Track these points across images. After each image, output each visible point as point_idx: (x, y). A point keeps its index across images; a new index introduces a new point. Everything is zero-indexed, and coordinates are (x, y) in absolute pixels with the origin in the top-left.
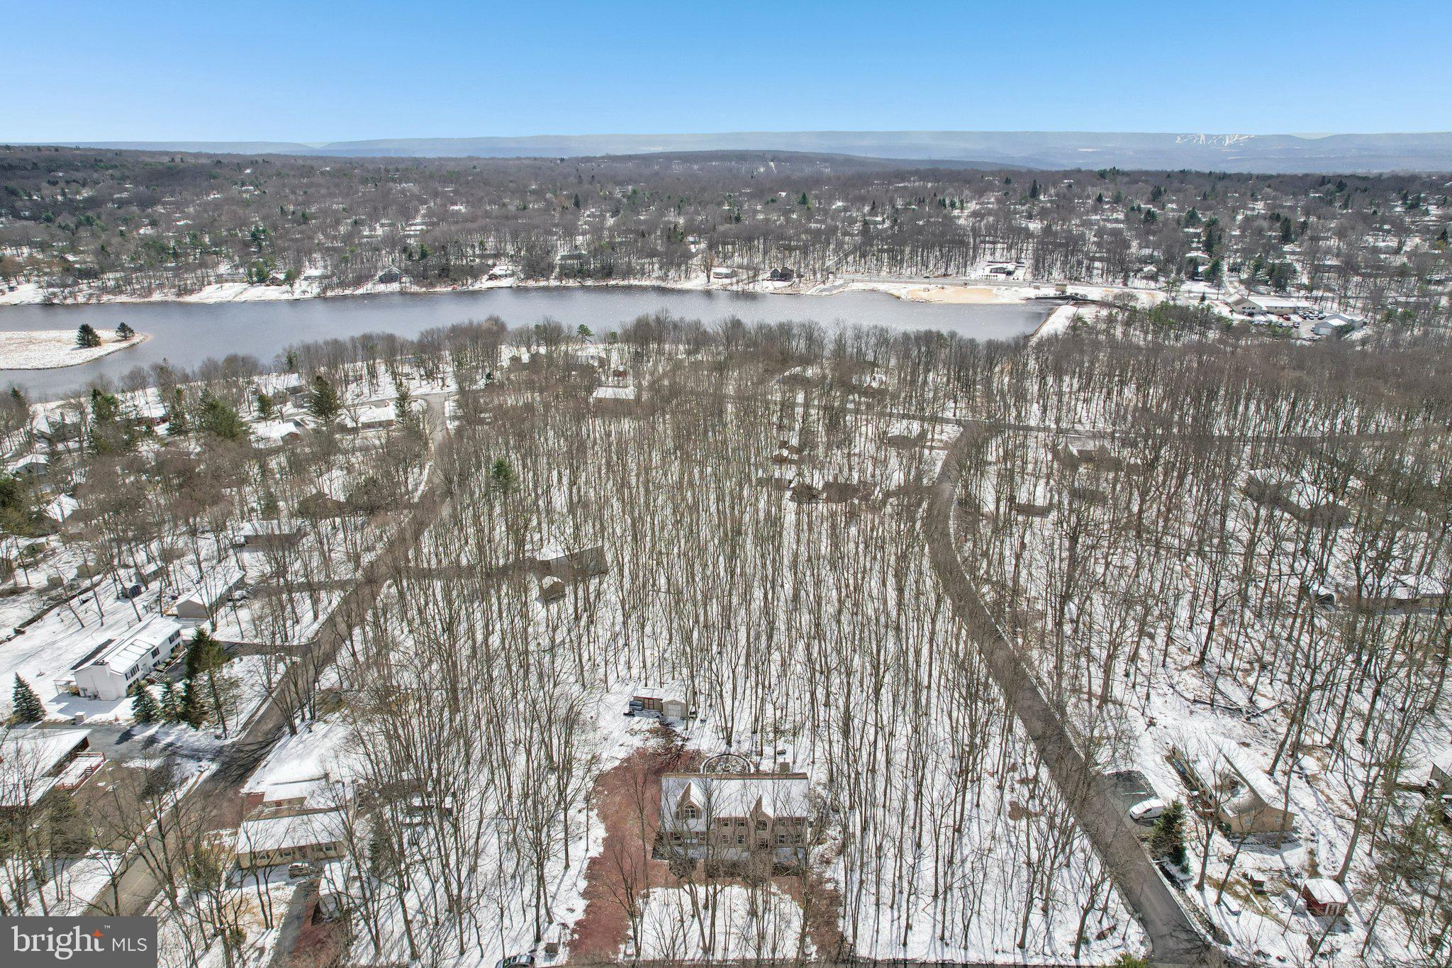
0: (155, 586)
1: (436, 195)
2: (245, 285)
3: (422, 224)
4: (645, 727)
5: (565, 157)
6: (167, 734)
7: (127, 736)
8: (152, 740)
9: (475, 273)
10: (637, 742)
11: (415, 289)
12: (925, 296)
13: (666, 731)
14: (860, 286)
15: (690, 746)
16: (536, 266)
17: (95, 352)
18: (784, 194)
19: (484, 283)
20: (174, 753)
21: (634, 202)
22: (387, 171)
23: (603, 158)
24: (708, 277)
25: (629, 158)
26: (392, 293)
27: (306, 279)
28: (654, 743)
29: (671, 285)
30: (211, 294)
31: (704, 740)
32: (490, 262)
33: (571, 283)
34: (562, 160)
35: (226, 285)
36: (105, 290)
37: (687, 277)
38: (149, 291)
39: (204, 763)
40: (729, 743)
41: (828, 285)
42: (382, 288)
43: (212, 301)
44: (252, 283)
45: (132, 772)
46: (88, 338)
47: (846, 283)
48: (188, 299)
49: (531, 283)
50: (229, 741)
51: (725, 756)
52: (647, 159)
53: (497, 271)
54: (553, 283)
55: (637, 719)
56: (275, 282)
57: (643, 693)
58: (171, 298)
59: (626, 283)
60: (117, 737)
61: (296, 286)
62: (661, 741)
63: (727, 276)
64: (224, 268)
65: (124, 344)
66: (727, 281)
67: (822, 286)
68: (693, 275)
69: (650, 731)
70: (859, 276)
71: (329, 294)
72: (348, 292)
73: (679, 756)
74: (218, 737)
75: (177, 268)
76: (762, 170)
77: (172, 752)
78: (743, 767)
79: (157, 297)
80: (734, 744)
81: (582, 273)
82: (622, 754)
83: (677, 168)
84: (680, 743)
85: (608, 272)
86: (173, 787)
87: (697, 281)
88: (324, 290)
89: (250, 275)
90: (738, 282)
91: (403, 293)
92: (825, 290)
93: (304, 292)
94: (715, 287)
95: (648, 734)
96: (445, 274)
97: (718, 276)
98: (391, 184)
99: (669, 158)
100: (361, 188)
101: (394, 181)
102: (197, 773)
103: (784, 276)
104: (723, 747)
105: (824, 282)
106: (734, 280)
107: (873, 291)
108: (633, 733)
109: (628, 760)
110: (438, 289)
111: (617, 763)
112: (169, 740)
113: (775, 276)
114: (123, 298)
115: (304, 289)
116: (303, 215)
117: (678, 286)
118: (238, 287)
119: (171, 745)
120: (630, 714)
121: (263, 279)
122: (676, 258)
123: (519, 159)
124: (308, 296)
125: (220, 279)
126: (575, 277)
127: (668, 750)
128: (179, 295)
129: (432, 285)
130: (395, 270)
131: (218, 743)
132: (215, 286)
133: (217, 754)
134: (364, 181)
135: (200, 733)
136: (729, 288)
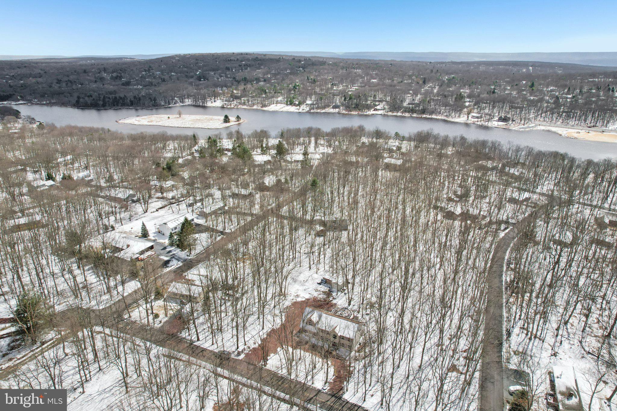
0: (199, 204)
1: (367, 74)
2: (285, 105)
3: (358, 86)
4: (322, 290)
5: (432, 61)
6: (175, 251)
7: (165, 248)
8: (170, 252)
9: (369, 107)
10: (316, 294)
11: (344, 112)
12: (576, 135)
13: (329, 293)
14: (542, 128)
15: (334, 302)
16: (395, 106)
17: (228, 125)
18: (524, 82)
19: (372, 112)
20: (173, 257)
21: (451, 82)
22: (353, 64)
23: (449, 62)
24: (468, 117)
25: (461, 63)
26: (335, 113)
27: (306, 105)
28: (322, 296)
29: (450, 119)
30: (273, 108)
31: (340, 301)
32: (377, 103)
33: (407, 115)
34: (430, 63)
35: (279, 105)
36: (240, 104)
37: (459, 117)
38: (254, 105)
39: (179, 263)
40: (349, 304)
41: (526, 126)
42: (332, 110)
43: (271, 110)
44: (287, 105)
45: (161, 260)
46: (226, 119)
47: (536, 126)
48: (264, 109)
49: (390, 113)
50: (189, 258)
51: (345, 309)
52: (469, 64)
53: (378, 107)
54: (399, 114)
55: (321, 286)
56: (295, 105)
57: (327, 277)
58: (259, 108)
59: (430, 117)
60: (162, 248)
61: (302, 107)
62: (325, 296)
63: (477, 118)
64: (280, 99)
65: (237, 123)
66: (476, 120)
67: (523, 126)
68: (462, 116)
69: (323, 292)
70: (544, 123)
71: (312, 111)
72: (319, 111)
73: (327, 304)
74: (188, 256)
75: (265, 98)
76: (524, 70)
77: (173, 256)
78: (349, 315)
79: (255, 107)
80: (351, 306)
81: (412, 111)
82: (307, 296)
83: (482, 68)
84: (331, 299)
85: (423, 112)
86: (168, 267)
87: (463, 119)
88: (310, 110)
89: (287, 102)
90: (481, 121)
91: (339, 113)
92: (523, 128)
93: (303, 110)
94: (469, 122)
95: (321, 293)
96: (357, 107)
97: (473, 117)
98: (353, 70)
99: (479, 63)
100: (341, 71)
101: (354, 68)
102: (175, 265)
103: (505, 120)
104: (347, 305)
105: (524, 125)
106: (479, 120)
107: (549, 131)
108: (316, 290)
109: (308, 300)
110: (352, 113)
111: (304, 299)
112: (175, 253)
113: (501, 119)
114: (245, 107)
115: (304, 108)
116: (314, 80)
117: (453, 120)
118: (283, 105)
119: (174, 254)
120: (320, 284)
121: (292, 104)
122: (458, 107)
123: (412, 61)
124: (304, 111)
125: (277, 102)
126: (409, 112)
127: (325, 300)
128: (262, 107)
129: (351, 111)
130: (339, 104)
131: (187, 257)
132: (275, 105)
133: (185, 260)
134: (343, 68)
135: (183, 253)
136: (476, 123)
